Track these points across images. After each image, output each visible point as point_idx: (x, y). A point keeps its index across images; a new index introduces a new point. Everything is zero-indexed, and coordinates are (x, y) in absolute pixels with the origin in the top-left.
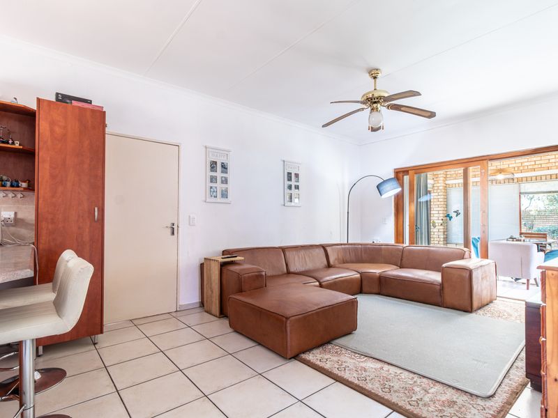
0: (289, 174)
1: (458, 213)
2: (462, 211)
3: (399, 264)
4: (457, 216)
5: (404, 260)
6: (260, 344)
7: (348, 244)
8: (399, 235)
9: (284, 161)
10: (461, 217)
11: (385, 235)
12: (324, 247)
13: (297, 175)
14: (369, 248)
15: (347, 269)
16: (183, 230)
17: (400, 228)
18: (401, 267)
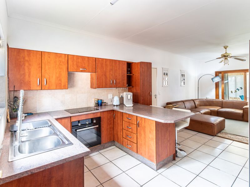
0: (182, 75)
1: (241, 88)
2: (243, 88)
3: (221, 106)
4: (241, 89)
5: (223, 105)
6: (199, 132)
7: (198, 99)
8: (217, 96)
9: (181, 70)
10: (243, 89)
11: (211, 96)
12: (193, 100)
13: (184, 75)
14: (208, 101)
15: (204, 108)
16: (158, 96)
17: (217, 93)
18: (222, 107)
